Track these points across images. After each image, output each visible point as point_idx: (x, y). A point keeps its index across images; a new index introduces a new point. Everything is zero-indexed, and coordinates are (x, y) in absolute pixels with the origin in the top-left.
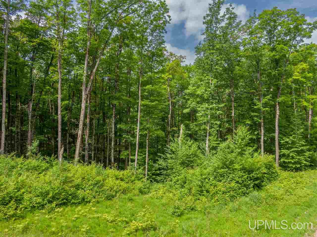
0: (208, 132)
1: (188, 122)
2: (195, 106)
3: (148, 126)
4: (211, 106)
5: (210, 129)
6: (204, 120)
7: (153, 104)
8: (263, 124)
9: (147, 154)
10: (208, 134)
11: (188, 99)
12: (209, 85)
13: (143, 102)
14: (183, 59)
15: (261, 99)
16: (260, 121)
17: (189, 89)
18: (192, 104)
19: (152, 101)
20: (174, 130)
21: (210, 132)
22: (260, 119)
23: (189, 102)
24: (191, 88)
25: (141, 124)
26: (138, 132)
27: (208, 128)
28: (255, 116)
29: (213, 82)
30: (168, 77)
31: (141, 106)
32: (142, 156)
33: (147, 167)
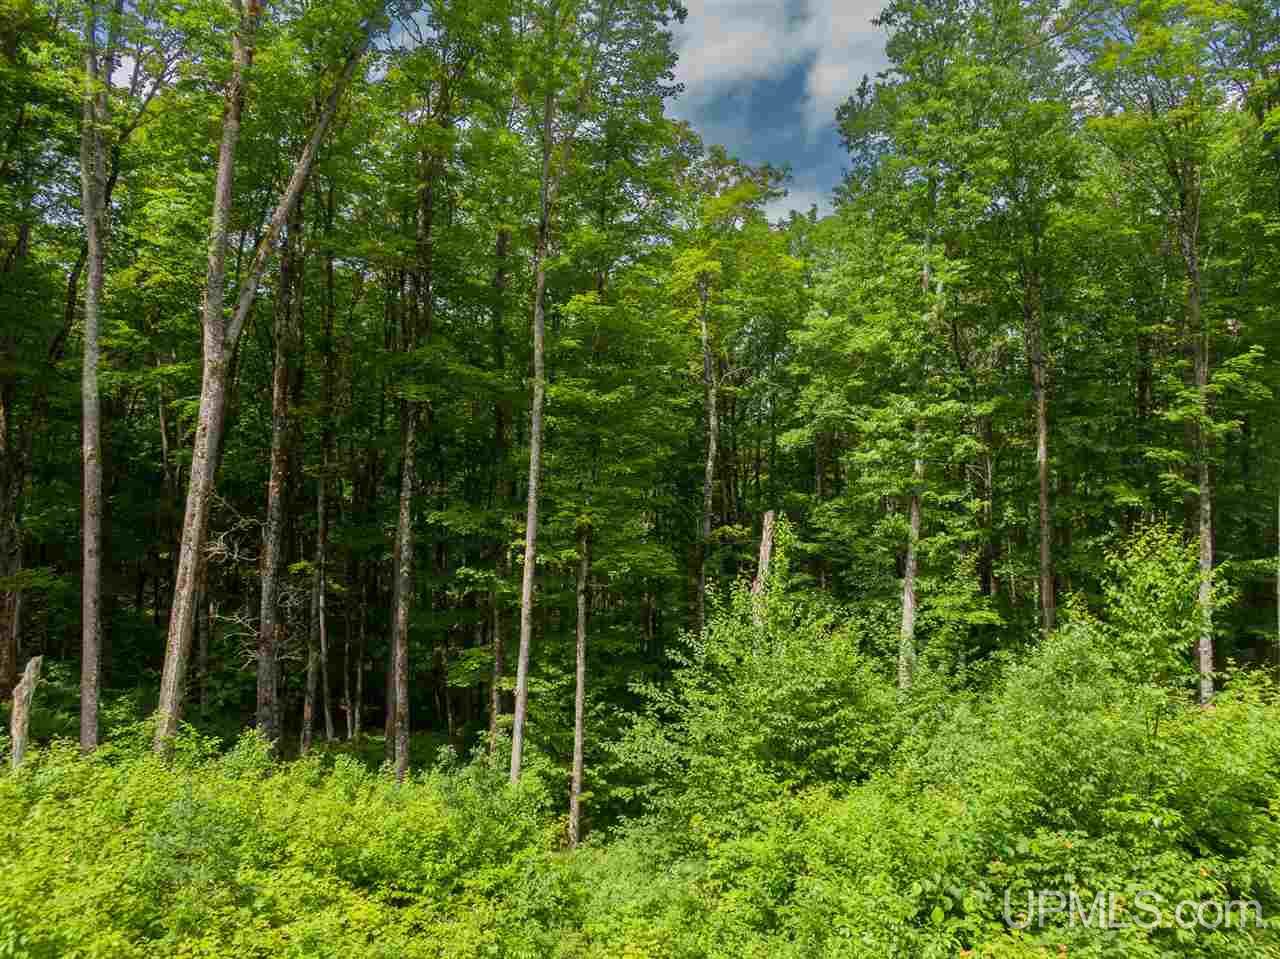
0: (913, 550)
1: (801, 496)
2: (838, 413)
3: (585, 519)
4: (932, 410)
5: (922, 536)
6: (889, 485)
7: (607, 398)
8: (1208, 507)
9: (581, 669)
10: (911, 564)
11: (804, 380)
12: (917, 293)
13: (553, 391)
14: (778, 179)
15: (1203, 370)
16: (1194, 490)
17: (805, 328)
18: (827, 402)
19: (603, 384)
20: (732, 539)
21: (922, 554)
22: (1195, 479)
23: (809, 393)
24: (820, 321)
25: (546, 506)
26: (529, 552)
27: (913, 531)
28: (1169, 465)
29: (940, 279)
30: (700, 268)
31: (545, 411)
32: (558, 678)
33: (578, 743)
